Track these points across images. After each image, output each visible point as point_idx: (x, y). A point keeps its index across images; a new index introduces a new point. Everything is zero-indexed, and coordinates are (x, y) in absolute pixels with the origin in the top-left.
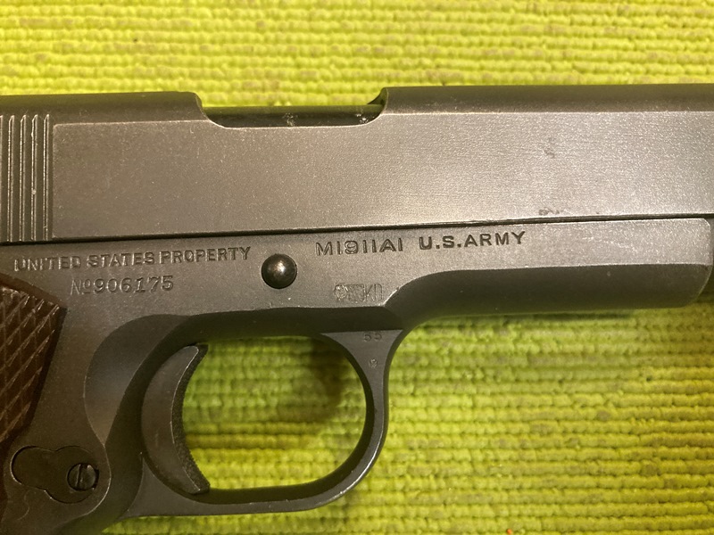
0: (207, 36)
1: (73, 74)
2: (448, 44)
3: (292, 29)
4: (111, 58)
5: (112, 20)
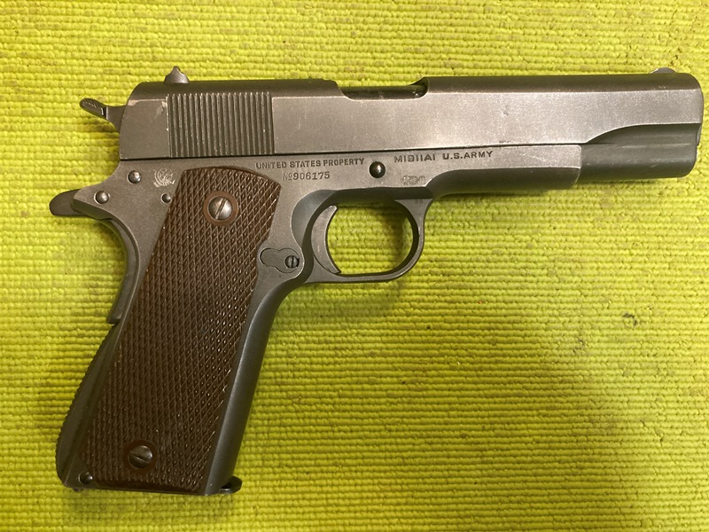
0: (324, 40)
1: (251, 61)
2: (455, 46)
3: (370, 37)
4: (271, 52)
5: (272, 31)
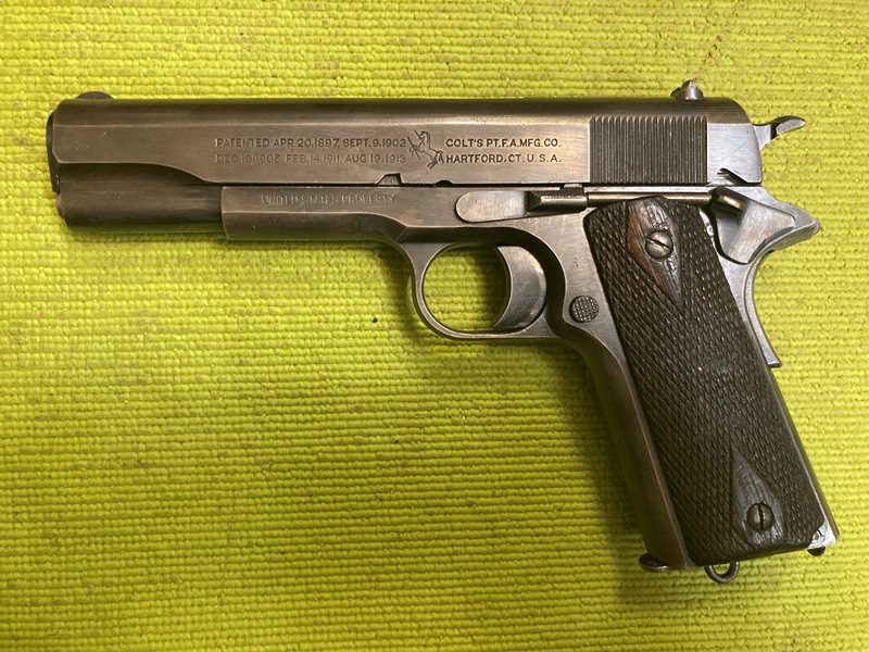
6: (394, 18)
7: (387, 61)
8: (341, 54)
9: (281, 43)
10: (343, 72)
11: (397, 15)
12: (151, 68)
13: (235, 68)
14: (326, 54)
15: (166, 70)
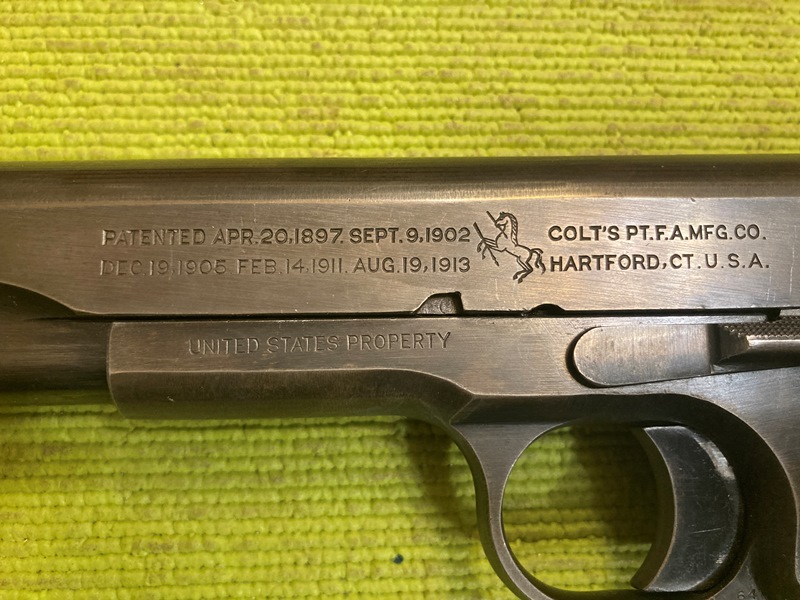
6: (428, 39)
7: (418, 106)
8: (341, 95)
9: (242, 78)
10: (345, 124)
11: (434, 35)
12: (20, 120)
13: (164, 117)
14: (317, 96)
15: (46, 121)
